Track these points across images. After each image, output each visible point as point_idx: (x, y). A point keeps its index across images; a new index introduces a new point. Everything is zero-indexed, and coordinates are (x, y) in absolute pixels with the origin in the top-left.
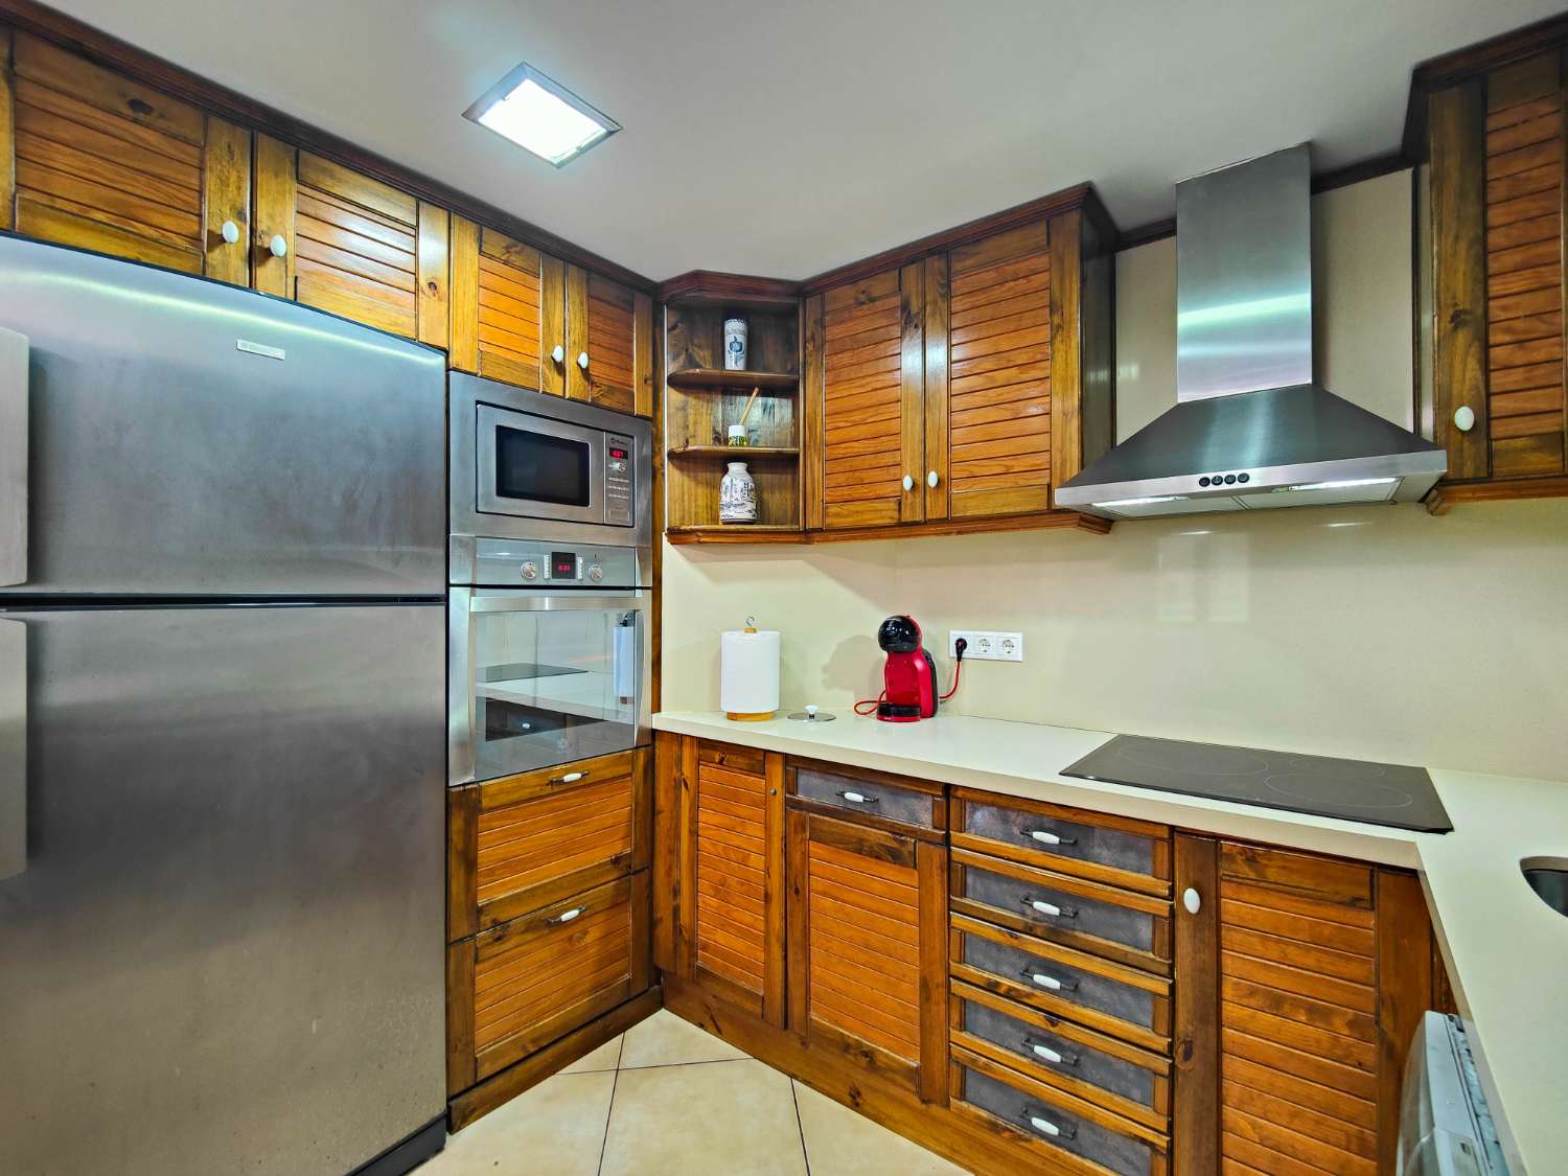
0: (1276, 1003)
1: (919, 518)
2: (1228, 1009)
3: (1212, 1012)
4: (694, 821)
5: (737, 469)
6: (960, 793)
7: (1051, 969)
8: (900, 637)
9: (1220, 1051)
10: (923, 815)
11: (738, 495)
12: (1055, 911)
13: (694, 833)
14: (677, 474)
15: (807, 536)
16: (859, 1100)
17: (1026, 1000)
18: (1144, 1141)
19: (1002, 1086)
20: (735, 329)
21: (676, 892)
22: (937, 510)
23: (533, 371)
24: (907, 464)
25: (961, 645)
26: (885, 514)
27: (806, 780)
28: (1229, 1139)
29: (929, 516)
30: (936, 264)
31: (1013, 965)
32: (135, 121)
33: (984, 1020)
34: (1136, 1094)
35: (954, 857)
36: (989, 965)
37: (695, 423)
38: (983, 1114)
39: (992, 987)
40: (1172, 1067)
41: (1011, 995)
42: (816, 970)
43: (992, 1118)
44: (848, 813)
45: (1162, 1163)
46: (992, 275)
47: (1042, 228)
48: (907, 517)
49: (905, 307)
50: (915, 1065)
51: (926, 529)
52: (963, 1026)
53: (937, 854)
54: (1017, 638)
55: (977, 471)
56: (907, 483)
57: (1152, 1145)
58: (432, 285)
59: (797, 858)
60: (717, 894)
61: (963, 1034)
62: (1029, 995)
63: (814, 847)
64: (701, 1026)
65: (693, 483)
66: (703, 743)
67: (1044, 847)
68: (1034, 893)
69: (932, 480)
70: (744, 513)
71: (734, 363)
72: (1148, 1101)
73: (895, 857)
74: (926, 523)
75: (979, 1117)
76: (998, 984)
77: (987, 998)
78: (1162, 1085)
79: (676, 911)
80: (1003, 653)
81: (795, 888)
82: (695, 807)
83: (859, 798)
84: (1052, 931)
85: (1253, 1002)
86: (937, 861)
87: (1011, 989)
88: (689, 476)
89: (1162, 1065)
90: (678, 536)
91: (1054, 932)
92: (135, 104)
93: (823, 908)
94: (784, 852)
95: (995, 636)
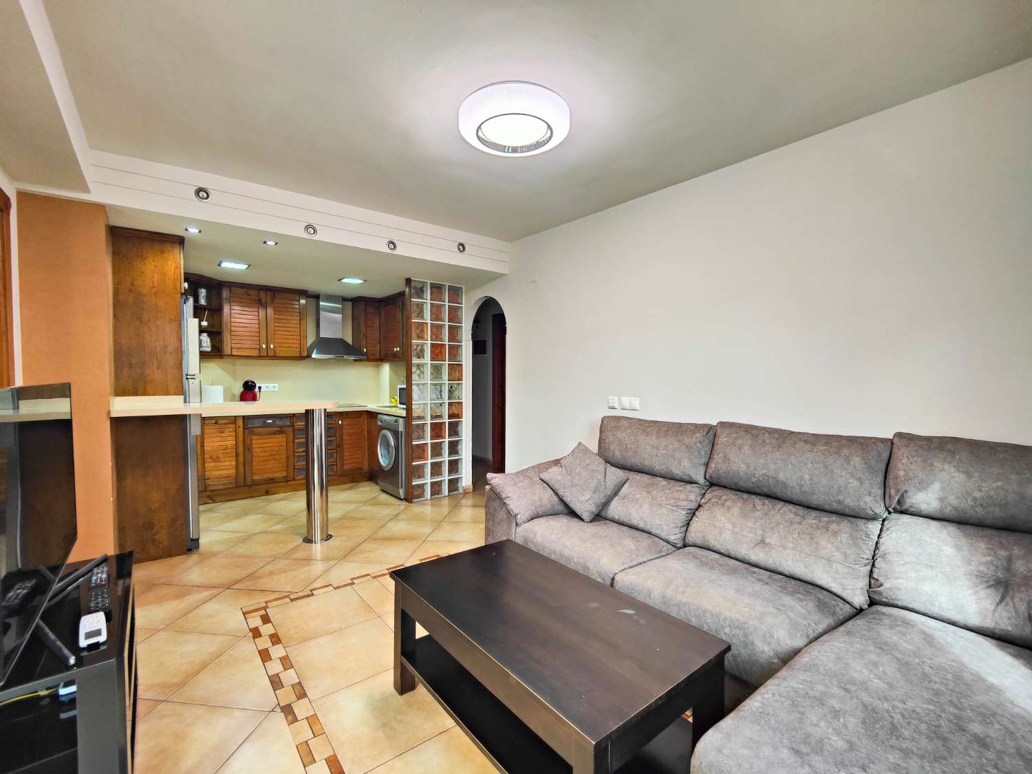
0: (350, 434)
1: (265, 355)
3: (342, 439)
5: (205, 335)
6: (297, 415)
8: (248, 385)
10: (286, 422)
13: (203, 447)
15: (223, 357)
16: (268, 492)
20: (202, 292)
22: (271, 354)
24: (261, 341)
25: (260, 388)
26: (255, 353)
27: (251, 420)
29: (269, 355)
30: (269, 294)
35: (295, 428)
40: (336, 450)
42: (255, 467)
44: (266, 426)
46: (285, 301)
47: (298, 296)
48: (262, 355)
49: (260, 301)
50: (285, 475)
51: (267, 358)
53: (291, 429)
54: (276, 385)
55: (283, 346)
56: (264, 346)
57: (333, 465)
59: (249, 441)
61: (297, 463)
63: (254, 437)
66: (206, 419)
69: (272, 346)
70: (209, 349)
71: (204, 302)
73: (281, 432)
78: (335, 454)
80: (272, 389)
81: (248, 448)
83: (271, 421)
93: (257, 450)
94: (244, 441)
95: (271, 385)
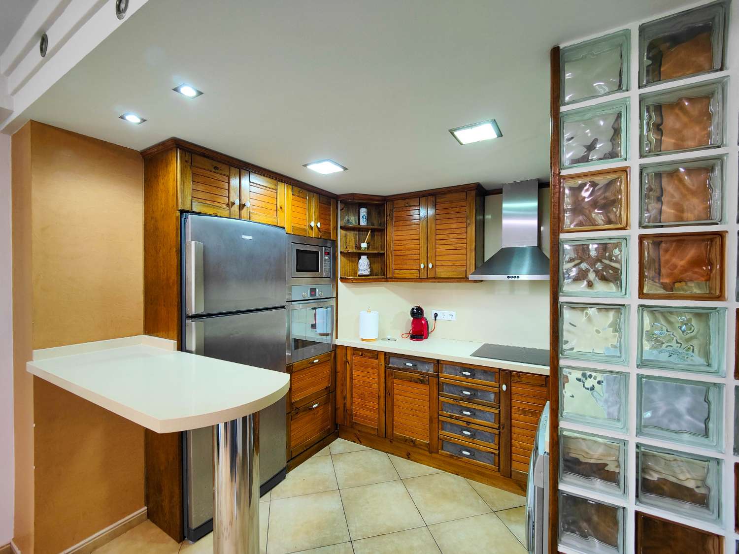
0: (524, 412)
1: (426, 277)
2: (514, 415)
3: (509, 417)
4: (352, 374)
5: (364, 258)
6: (442, 362)
7: (468, 409)
8: (417, 313)
9: (511, 426)
10: (430, 369)
11: (365, 267)
12: (469, 393)
13: (352, 378)
14: (343, 258)
15: (387, 280)
16: (410, 456)
17: (461, 419)
18: (492, 453)
19: (455, 444)
20: (363, 211)
21: (345, 398)
22: (432, 275)
23: (305, 230)
24: (422, 259)
25: (436, 315)
26: (415, 274)
27: (392, 360)
28: (513, 448)
29: (429, 277)
30: (431, 199)
31: (457, 410)
32: (215, 172)
33: (449, 426)
34: (490, 441)
35: (440, 381)
36: (450, 411)
37: (349, 241)
38: (448, 453)
39: (451, 417)
40: (499, 432)
41: (457, 418)
42: (396, 418)
43: (451, 454)
44: (407, 369)
45: (497, 457)
46: (449, 205)
47: (465, 193)
48: (422, 276)
50: (427, 442)
51: (427, 280)
52: (442, 429)
53: (435, 380)
54: (454, 313)
55: (444, 264)
56: (422, 266)
57: (494, 453)
58: (281, 208)
59: (389, 384)
60: (360, 397)
61: (443, 431)
62: (462, 418)
63: (395, 380)
64: (354, 442)
65: (348, 262)
66: (354, 349)
67: (466, 376)
68: (463, 389)
69: (430, 266)
70: (367, 273)
71: (363, 223)
72: (494, 442)
73: (422, 382)
74: (428, 278)
75: (447, 454)
76: (453, 416)
77: (449, 420)
78: (497, 437)
79: (345, 404)
80: (449, 318)
81: (389, 393)
82: (352, 370)
83: (411, 365)
84: (468, 399)
85: (519, 413)
86: (435, 382)
87: (456, 416)
88: (347, 259)
89: (497, 432)
90: (343, 280)
91: (469, 399)
92: (216, 168)
93: (398, 399)
94: (385, 383)
95: (447, 313)
